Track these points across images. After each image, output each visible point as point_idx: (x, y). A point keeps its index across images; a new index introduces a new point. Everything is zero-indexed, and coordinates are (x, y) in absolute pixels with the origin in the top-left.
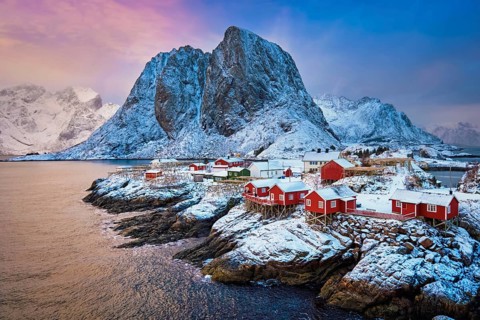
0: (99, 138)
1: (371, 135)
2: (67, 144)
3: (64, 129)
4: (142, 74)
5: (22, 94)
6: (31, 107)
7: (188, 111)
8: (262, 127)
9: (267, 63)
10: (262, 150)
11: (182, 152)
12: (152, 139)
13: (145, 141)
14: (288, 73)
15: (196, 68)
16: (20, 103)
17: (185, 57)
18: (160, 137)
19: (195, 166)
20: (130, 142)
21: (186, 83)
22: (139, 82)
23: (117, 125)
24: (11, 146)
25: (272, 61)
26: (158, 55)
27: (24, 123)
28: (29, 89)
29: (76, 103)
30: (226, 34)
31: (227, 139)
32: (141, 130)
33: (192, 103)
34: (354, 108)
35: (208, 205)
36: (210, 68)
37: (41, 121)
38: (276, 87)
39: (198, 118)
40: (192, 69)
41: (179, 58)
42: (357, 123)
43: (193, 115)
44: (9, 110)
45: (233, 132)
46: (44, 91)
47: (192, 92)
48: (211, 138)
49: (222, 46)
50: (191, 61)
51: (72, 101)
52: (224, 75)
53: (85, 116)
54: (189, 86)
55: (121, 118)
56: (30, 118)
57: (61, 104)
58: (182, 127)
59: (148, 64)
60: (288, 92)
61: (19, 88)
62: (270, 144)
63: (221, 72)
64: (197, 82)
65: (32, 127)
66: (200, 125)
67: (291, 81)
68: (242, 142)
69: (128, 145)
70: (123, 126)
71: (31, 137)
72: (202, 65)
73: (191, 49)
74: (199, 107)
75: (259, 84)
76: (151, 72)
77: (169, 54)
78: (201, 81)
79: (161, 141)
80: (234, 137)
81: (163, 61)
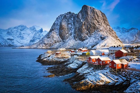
0: (41, 42)
1: (134, 41)
2: (32, 43)
3: (31, 39)
4: (55, 21)
5: (20, 28)
6: (22, 32)
7: (69, 33)
8: (94, 38)
9: (96, 17)
10: (94, 46)
11: (67, 46)
12: (58, 42)
13: (56, 43)
14: (104, 20)
15: (72, 19)
16: (19, 31)
17: (69, 16)
18: (60, 41)
19: (71, 51)
20: (51, 43)
21: (69, 24)
22: (54, 24)
23: (47, 37)
24: (16, 44)
25: (98, 16)
26: (60, 15)
27: (20, 37)
28: (22, 26)
29: (35, 31)
30: (82, 8)
31: (82, 42)
32: (55, 39)
33: (71, 31)
34: (128, 32)
35: (76, 64)
36: (77, 19)
37: (25, 36)
38: (99, 25)
39: (73, 35)
40: (71, 19)
41: (67, 16)
42: (129, 37)
43: (71, 34)
44: (16, 33)
45: (84, 40)
46: (26, 27)
47: (71, 27)
48: (77, 42)
49: (81, 12)
50: (71, 17)
51: (34, 30)
52: (82, 21)
53: (38, 35)
54: (70, 25)
55: (48, 35)
56: (22, 35)
57: (31, 31)
58: (67, 38)
59: (57, 18)
60: (103, 26)
61: (19, 26)
62: (97, 44)
63: (81, 20)
64: (72, 24)
65: (22, 38)
66: (73, 38)
67: (105, 22)
68: (87, 43)
69: (50, 44)
70: (49, 38)
71: (22, 41)
72: (74, 18)
73: (71, 13)
74: (73, 32)
75: (94, 24)
76: (58, 21)
77: (64, 15)
78: (74, 23)
79: (61, 43)
80: (85, 42)
81: (62, 17)
